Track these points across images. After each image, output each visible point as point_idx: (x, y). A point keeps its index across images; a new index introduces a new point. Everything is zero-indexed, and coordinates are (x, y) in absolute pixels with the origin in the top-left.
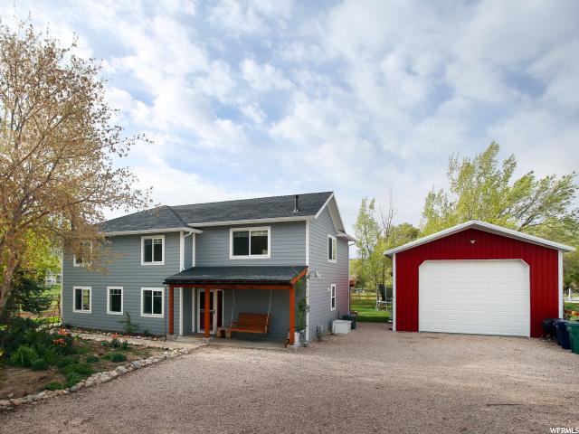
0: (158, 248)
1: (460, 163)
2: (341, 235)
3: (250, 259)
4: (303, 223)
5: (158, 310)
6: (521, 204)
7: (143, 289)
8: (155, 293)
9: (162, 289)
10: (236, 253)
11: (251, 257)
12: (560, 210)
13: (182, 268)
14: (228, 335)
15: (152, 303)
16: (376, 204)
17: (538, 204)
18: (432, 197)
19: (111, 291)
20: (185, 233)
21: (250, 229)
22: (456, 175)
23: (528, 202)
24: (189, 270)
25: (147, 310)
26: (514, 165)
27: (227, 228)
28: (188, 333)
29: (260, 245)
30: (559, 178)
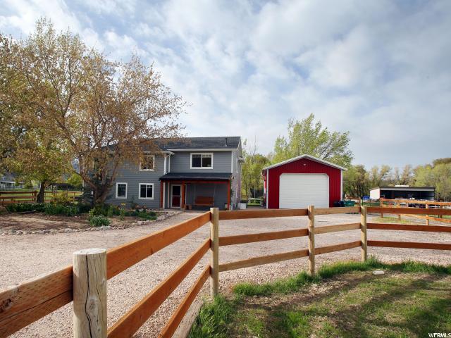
0: (151, 162)
1: (295, 123)
2: (240, 159)
3: (202, 169)
4: (230, 152)
5: (150, 195)
6: (322, 146)
7: (140, 184)
8: (148, 186)
9: (152, 184)
10: (193, 166)
11: (202, 168)
12: (342, 151)
13: (165, 172)
14: (190, 207)
15: (146, 192)
16: (247, 143)
17: (331, 147)
18: (279, 140)
19: (119, 185)
20: (167, 154)
21: (202, 154)
22: (292, 130)
23: (326, 145)
24: (168, 174)
25: (143, 195)
26: (320, 126)
27: (189, 152)
28: (166, 208)
29: (207, 162)
30: (341, 134)
